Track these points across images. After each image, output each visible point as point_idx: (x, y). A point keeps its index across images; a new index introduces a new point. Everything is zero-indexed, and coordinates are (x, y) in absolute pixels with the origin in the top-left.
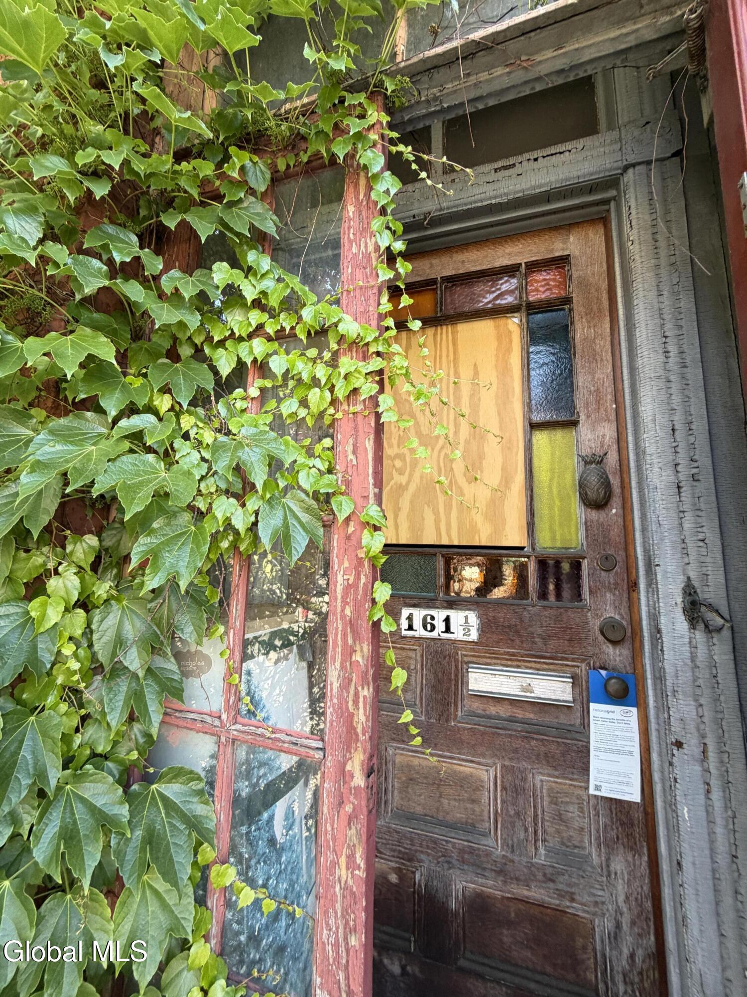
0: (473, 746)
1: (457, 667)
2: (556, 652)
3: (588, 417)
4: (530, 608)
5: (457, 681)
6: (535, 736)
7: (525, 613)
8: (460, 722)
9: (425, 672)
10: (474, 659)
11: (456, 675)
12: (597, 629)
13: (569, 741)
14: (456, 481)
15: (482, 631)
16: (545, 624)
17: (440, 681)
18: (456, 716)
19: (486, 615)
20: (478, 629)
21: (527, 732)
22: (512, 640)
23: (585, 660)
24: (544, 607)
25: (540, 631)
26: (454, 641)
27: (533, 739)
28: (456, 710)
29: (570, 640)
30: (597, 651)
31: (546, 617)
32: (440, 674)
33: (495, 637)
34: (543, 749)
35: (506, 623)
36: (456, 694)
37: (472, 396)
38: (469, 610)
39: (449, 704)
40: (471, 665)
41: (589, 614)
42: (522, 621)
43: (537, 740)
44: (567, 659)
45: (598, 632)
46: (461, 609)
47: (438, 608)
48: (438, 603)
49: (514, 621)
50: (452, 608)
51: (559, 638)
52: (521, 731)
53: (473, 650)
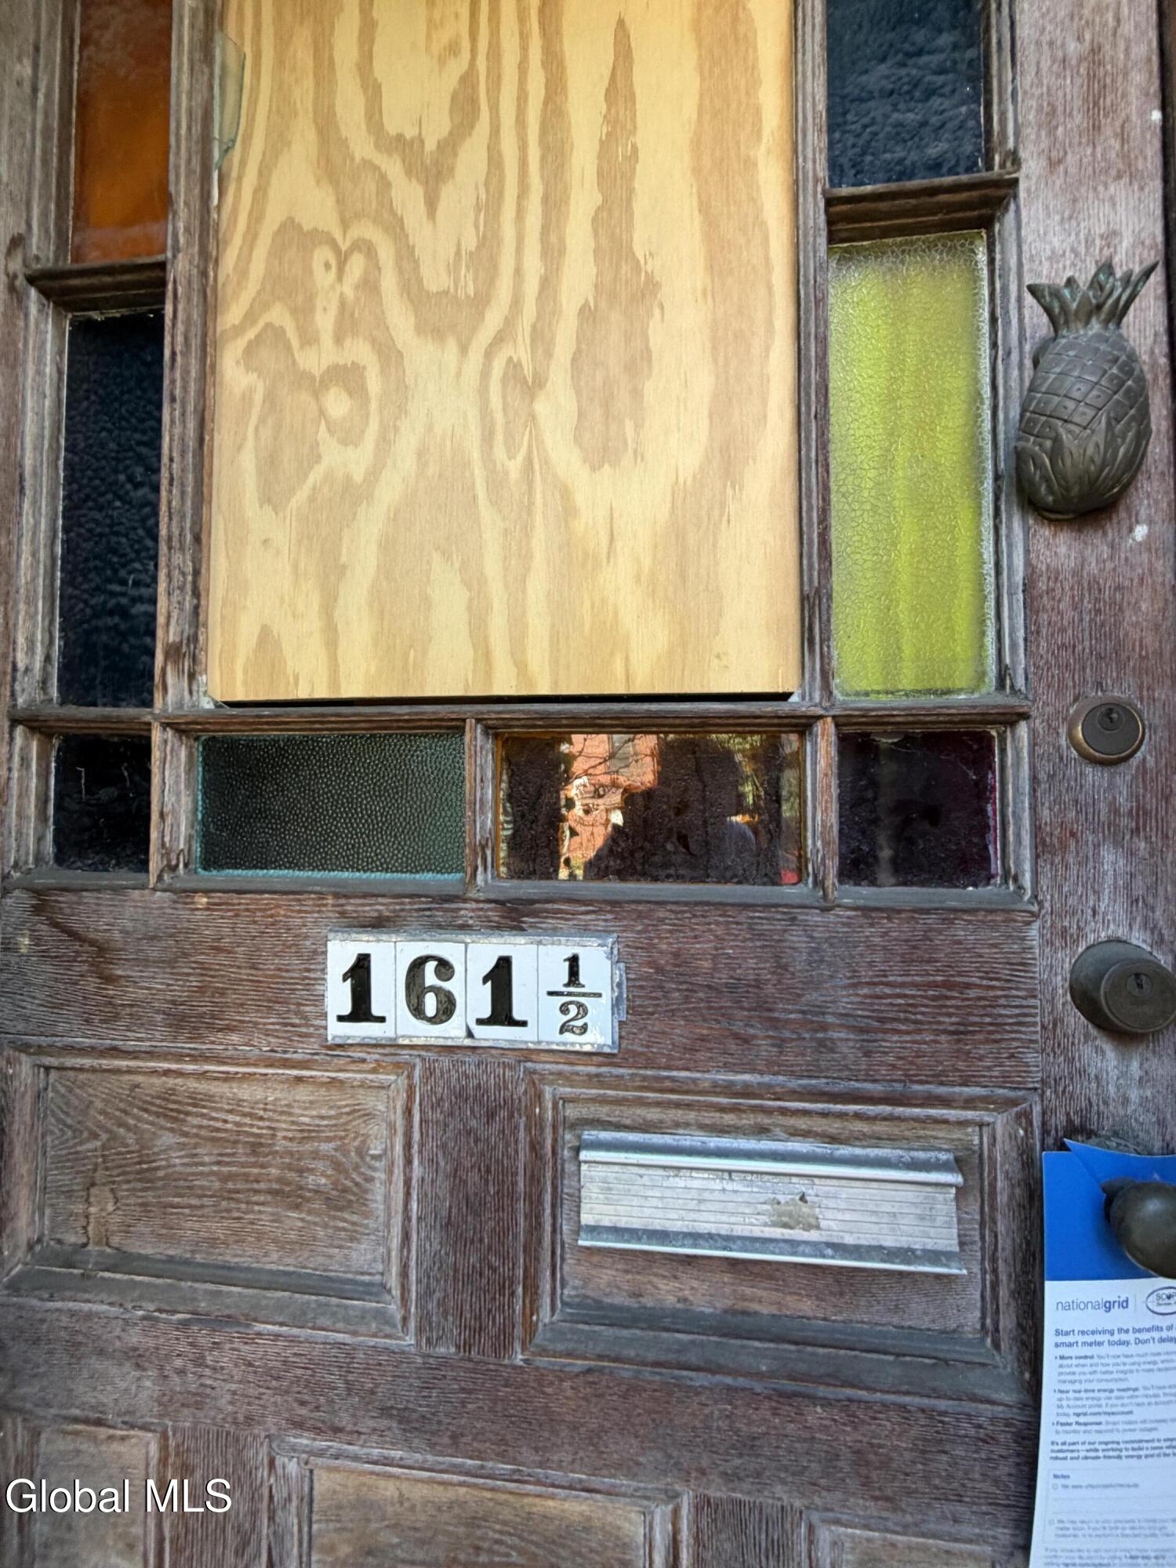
0: (595, 1438)
1: (535, 1147)
2: (909, 1079)
3: (1053, 164)
4: (815, 917)
5: (535, 1202)
6: (822, 1391)
7: (796, 938)
8: (544, 1352)
9: (417, 1170)
10: (603, 1112)
11: (534, 1179)
12: (1060, 983)
13: (943, 1404)
14: (546, 461)
15: (632, 1009)
16: (866, 975)
17: (473, 1206)
18: (531, 1329)
19: (650, 947)
20: (616, 1004)
21: (791, 1377)
22: (746, 1040)
23: (1014, 1103)
24: (866, 910)
25: (846, 1001)
26: (526, 1054)
27: (813, 1399)
28: (533, 1307)
29: (958, 1034)
30: (1059, 1067)
31: (871, 947)
32: (473, 1178)
33: (680, 1031)
34: (850, 1436)
35: (722, 977)
36: (532, 1250)
37: (606, 146)
38: (585, 930)
39: (505, 1286)
40: (589, 1135)
41: (1034, 932)
42: (781, 968)
43: (827, 1403)
44: (945, 1102)
45: (1063, 997)
46: (555, 931)
47: (464, 928)
48: (466, 912)
49: (751, 966)
50: (518, 928)
51: (918, 1027)
52: (771, 1375)
53: (596, 1080)
